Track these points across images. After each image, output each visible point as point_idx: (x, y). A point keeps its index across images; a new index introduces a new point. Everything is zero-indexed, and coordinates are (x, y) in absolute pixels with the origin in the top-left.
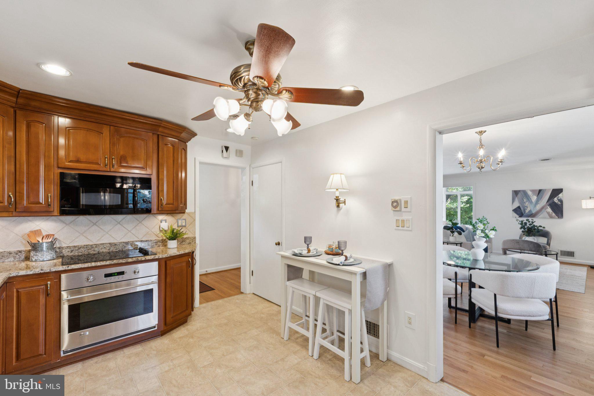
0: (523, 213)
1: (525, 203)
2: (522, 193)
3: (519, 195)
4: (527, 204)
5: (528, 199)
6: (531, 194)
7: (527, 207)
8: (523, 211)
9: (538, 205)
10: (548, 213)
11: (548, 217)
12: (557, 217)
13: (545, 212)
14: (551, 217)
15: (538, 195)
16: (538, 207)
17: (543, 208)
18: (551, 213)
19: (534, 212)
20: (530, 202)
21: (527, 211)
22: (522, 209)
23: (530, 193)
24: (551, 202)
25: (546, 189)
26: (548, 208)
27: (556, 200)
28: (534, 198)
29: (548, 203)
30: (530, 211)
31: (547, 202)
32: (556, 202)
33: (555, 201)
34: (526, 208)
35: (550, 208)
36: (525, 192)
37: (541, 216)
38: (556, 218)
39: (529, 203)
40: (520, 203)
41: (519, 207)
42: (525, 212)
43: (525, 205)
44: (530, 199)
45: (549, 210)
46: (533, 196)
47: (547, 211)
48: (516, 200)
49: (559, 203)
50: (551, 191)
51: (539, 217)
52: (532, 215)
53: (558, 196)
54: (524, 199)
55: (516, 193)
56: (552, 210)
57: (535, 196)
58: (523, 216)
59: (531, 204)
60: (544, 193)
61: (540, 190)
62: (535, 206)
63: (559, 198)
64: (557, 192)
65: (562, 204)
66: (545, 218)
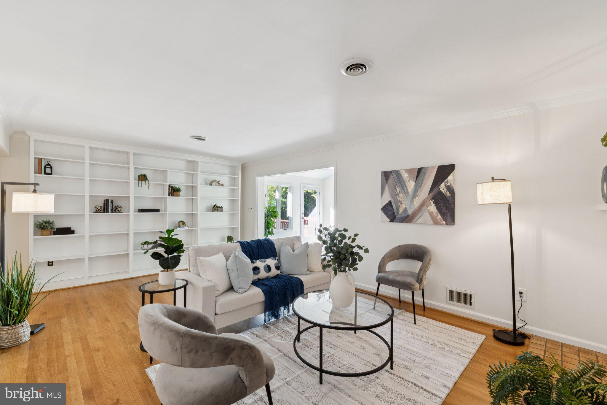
0: (396, 214)
1: (398, 195)
2: (394, 175)
3: (391, 181)
4: (401, 197)
5: (403, 188)
6: (406, 178)
7: (401, 203)
8: (395, 210)
9: (417, 198)
10: (431, 214)
11: (432, 223)
12: (444, 222)
13: (427, 211)
14: (436, 223)
15: (417, 179)
16: (417, 202)
17: (423, 204)
18: (435, 214)
19: (410, 212)
20: (405, 193)
21: (401, 210)
22: (394, 206)
23: (405, 175)
24: (435, 191)
25: (428, 168)
26: (430, 204)
27: (442, 187)
28: (411, 185)
29: (431, 195)
30: (405, 210)
31: (429, 193)
32: (443, 191)
33: (441, 189)
34: (399, 204)
35: (434, 203)
36: (397, 173)
37: (420, 220)
38: (442, 224)
39: (403, 196)
40: (392, 195)
41: (390, 203)
42: (398, 212)
43: (399, 199)
44: (406, 186)
45: (433, 208)
46: (409, 180)
47: (429, 210)
48: (387, 188)
49: (448, 194)
50: (436, 170)
51: (418, 222)
52: (407, 219)
53: (446, 180)
54: (397, 188)
55: (386, 175)
56: (437, 208)
57: (412, 180)
58: (396, 220)
59: (407, 197)
60: (425, 174)
61: (420, 170)
62: (412, 201)
63: (448, 184)
64: (445, 171)
65: (453, 197)
66: (426, 224)
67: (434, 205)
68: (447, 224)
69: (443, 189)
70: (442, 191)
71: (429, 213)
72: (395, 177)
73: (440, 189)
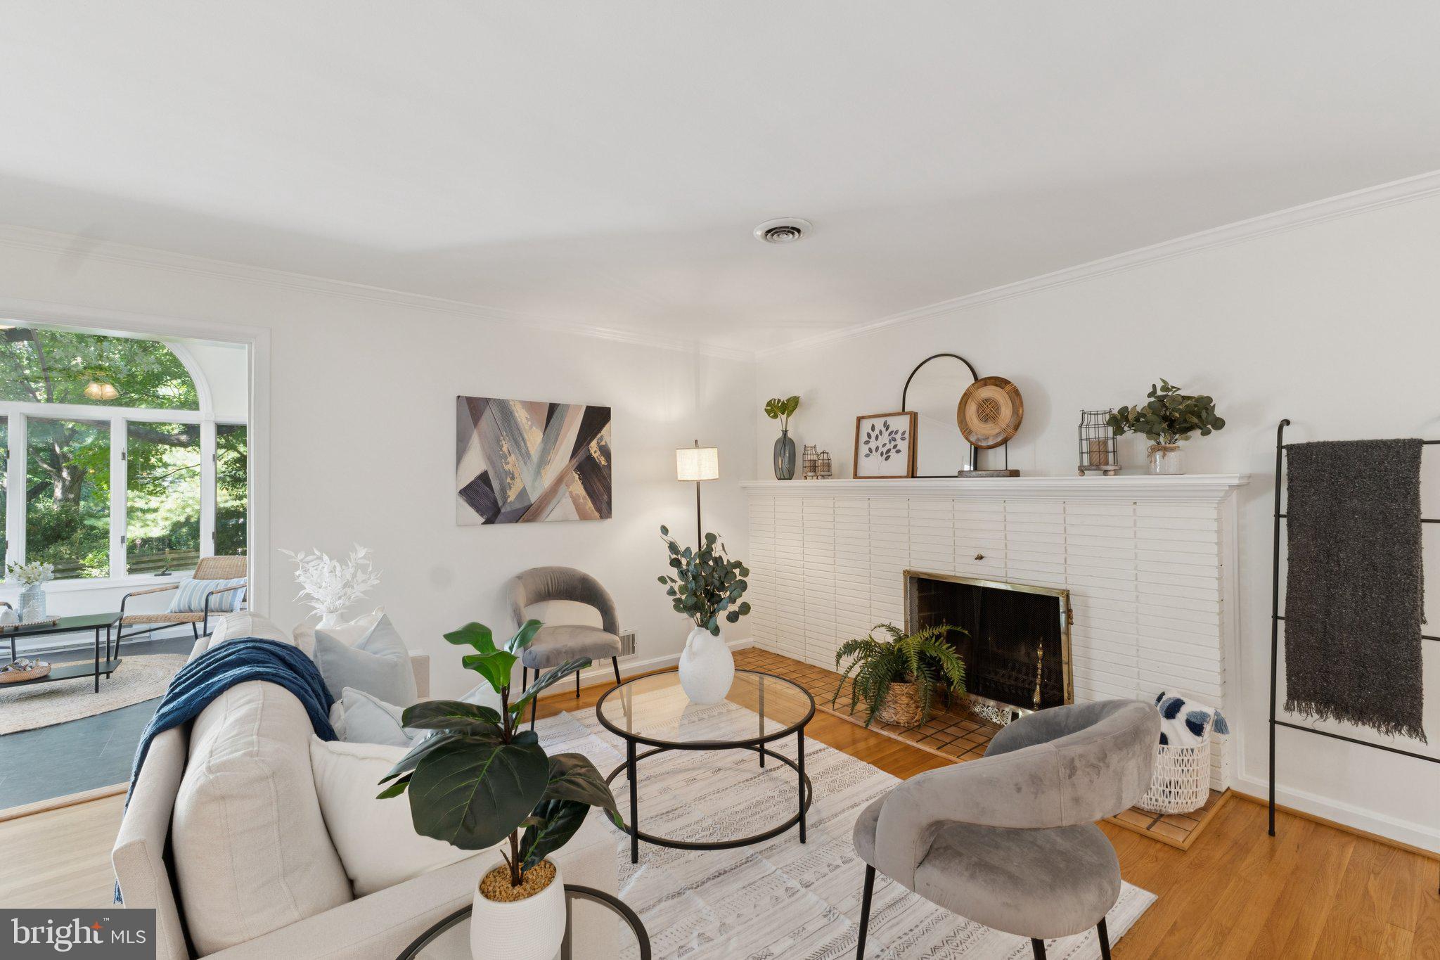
0: (500, 504)
1: (506, 458)
2: (495, 409)
3: (486, 421)
4: (512, 462)
5: (516, 442)
6: (524, 421)
7: (513, 478)
8: (498, 495)
9: (547, 467)
11: (574, 516)
12: (597, 514)
13: (567, 494)
14: (584, 516)
15: (546, 427)
16: (548, 477)
17: (560, 480)
18: (581, 501)
19: (534, 497)
20: (521, 454)
21: (512, 495)
22: (495, 484)
23: (521, 415)
24: (581, 455)
25: (568, 406)
26: (574, 481)
27: (594, 445)
28: (534, 438)
29: (574, 461)
30: (523, 493)
31: (571, 458)
32: (595, 455)
33: (592, 452)
34: (509, 480)
35: (580, 479)
36: (504, 407)
37: (555, 515)
38: (594, 519)
39: (518, 460)
40: (489, 459)
41: (484, 478)
42: (505, 498)
43: (507, 467)
44: (523, 439)
45: (578, 488)
46: (530, 427)
47: (571, 492)
48: (475, 442)
49: (603, 462)
50: (583, 412)
51: (550, 518)
52: (526, 513)
53: (599, 436)
54: (503, 442)
55: (473, 408)
56: (585, 488)
57: (536, 428)
58: (500, 517)
59: (525, 463)
60: (562, 418)
61: (553, 408)
62: (538, 473)
63: (603, 443)
64: (597, 418)
65: (609, 466)
66: (565, 521)
67: (579, 482)
68: (601, 517)
69: (595, 452)
70: (593, 454)
71: (572, 497)
72: (498, 415)
73: (589, 450)
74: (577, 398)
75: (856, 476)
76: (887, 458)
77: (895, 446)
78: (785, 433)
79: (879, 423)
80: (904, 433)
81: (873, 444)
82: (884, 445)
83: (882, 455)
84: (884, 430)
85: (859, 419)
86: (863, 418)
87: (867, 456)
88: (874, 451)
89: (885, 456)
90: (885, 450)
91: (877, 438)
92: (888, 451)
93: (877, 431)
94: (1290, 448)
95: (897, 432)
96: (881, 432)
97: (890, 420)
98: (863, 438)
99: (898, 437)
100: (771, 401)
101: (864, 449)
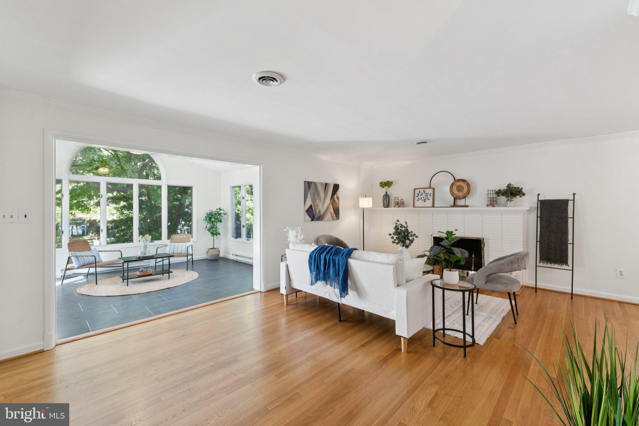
0: (315, 215)
1: (316, 200)
2: (313, 185)
3: (311, 189)
5: (318, 195)
6: (320, 189)
8: (314, 212)
9: (325, 203)
10: (331, 214)
14: (333, 219)
15: (325, 190)
16: (325, 207)
17: (328, 208)
19: (322, 213)
20: (319, 199)
21: (317, 212)
22: (314, 209)
23: (319, 187)
24: (332, 199)
25: (329, 184)
26: (331, 208)
28: (322, 194)
30: (320, 211)
31: (330, 201)
34: (316, 207)
36: (315, 183)
39: (318, 201)
40: (312, 201)
41: (311, 207)
42: (316, 213)
43: (316, 203)
47: (330, 211)
48: (309, 196)
50: (333, 186)
51: (325, 219)
52: (320, 218)
53: (337, 194)
54: (315, 195)
55: (309, 185)
56: (333, 211)
57: (323, 191)
58: (315, 219)
59: (320, 202)
60: (328, 188)
61: (326, 184)
62: (323, 205)
63: (338, 196)
64: (336, 187)
65: (339, 203)
66: (329, 220)
68: (337, 219)
69: (336, 199)
72: (314, 187)
73: (334, 198)
74: (332, 182)
75: (414, 207)
76: (425, 201)
77: (427, 198)
78: (386, 193)
79: (422, 191)
80: (430, 194)
81: (420, 197)
82: (424, 197)
83: (423, 200)
84: (423, 193)
85: (415, 189)
86: (416, 189)
87: (418, 200)
88: (420, 199)
89: (424, 201)
90: (424, 199)
91: (421, 195)
92: (425, 199)
93: (421, 193)
94: (541, 201)
95: (428, 194)
96: (422, 194)
97: (425, 190)
98: (416, 195)
99: (429, 195)
100: (381, 182)
101: (416, 199)
